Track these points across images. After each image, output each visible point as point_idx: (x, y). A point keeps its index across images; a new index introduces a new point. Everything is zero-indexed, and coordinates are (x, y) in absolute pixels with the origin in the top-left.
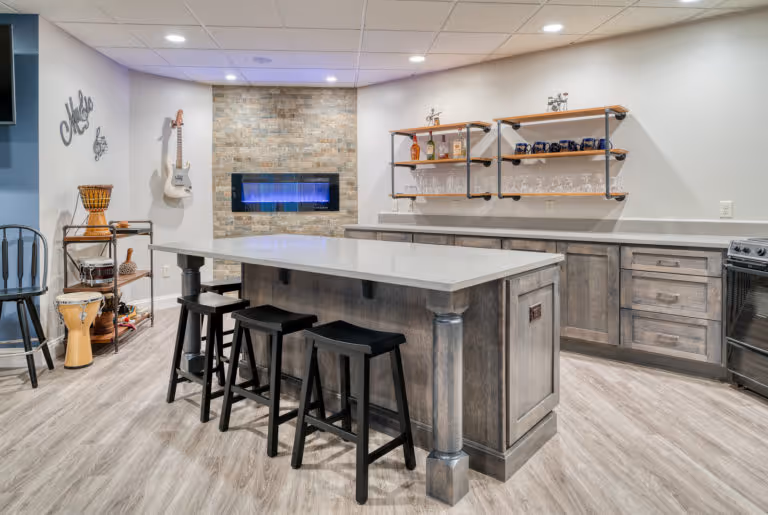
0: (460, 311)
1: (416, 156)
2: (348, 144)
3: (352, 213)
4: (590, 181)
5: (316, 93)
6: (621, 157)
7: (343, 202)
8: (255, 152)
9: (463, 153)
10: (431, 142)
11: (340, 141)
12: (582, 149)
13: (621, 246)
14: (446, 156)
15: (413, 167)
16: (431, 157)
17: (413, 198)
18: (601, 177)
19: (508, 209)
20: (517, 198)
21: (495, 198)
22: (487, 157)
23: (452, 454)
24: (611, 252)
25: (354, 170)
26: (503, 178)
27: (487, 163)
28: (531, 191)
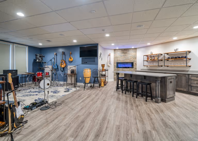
0: (160, 80)
1: (148, 59)
2: (135, 57)
3: (136, 68)
4: (183, 64)
5: (130, 49)
6: (190, 59)
7: (134, 67)
8: (120, 59)
9: (157, 59)
10: (151, 57)
11: (134, 57)
12: (181, 58)
13: (189, 74)
14: (154, 59)
15: (147, 61)
16: (151, 60)
17: (147, 66)
18: (185, 63)
19: (166, 68)
20: (168, 66)
21: (163, 66)
22: (162, 59)
23: (159, 97)
24: (187, 76)
25: (136, 62)
26: (165, 63)
27: (162, 60)
28: (171, 65)
